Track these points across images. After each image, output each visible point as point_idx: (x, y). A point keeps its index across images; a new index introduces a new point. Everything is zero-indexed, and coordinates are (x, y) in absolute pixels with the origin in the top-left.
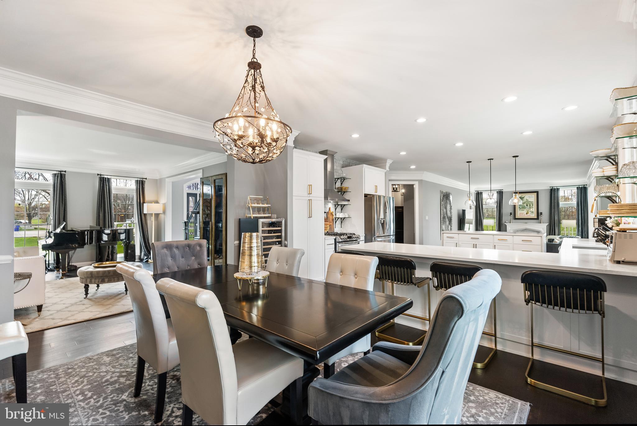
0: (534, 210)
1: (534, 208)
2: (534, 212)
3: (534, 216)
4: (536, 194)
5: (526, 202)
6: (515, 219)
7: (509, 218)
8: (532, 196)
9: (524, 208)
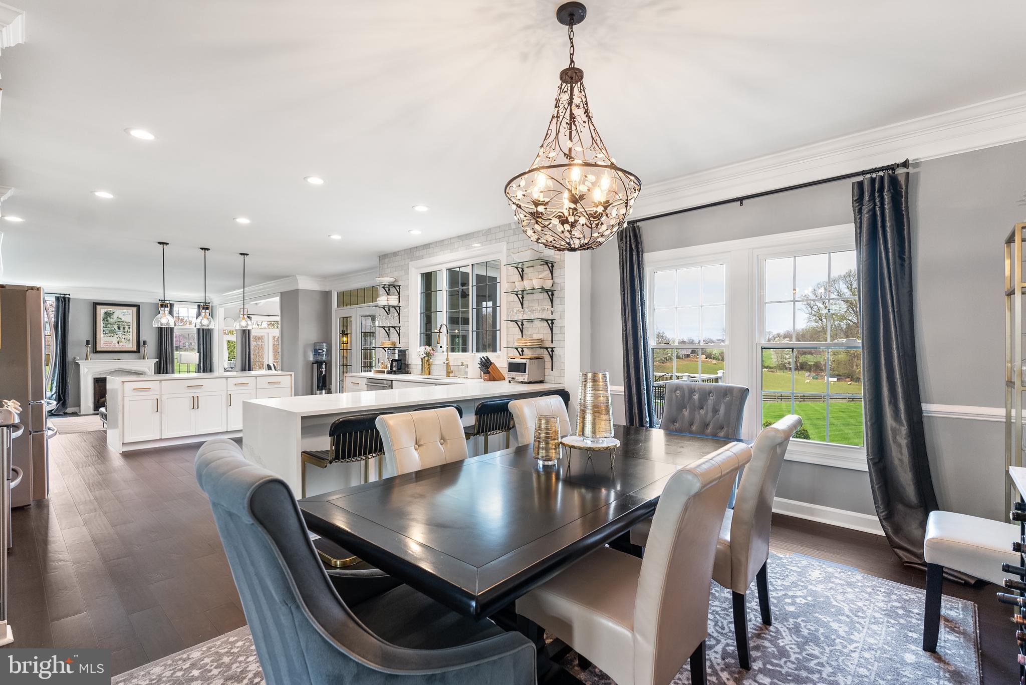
0: (131, 337)
1: (131, 334)
2: (131, 339)
3: (132, 346)
4: (135, 309)
5: (118, 322)
6: (94, 352)
7: (84, 350)
8: (128, 313)
9: (113, 332)
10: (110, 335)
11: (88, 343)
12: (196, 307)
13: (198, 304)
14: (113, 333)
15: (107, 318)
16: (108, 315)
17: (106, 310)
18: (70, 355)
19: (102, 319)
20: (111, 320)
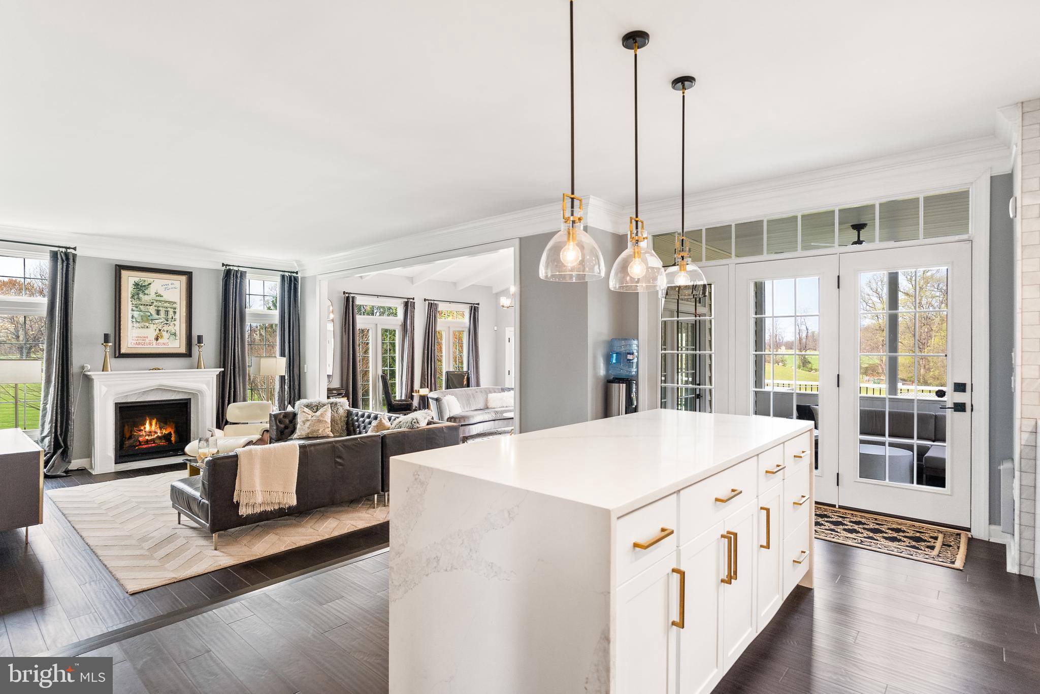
0: (177, 328)
1: (177, 323)
2: (178, 333)
3: (178, 345)
4: (184, 279)
5: (157, 301)
6: (117, 355)
7: (100, 351)
8: (173, 286)
9: (147, 319)
10: (142, 324)
11: (106, 338)
12: (279, 279)
13: (283, 273)
14: (147, 321)
15: (138, 294)
16: (140, 288)
17: (137, 280)
18: (77, 359)
19: (130, 296)
20: (145, 299)
